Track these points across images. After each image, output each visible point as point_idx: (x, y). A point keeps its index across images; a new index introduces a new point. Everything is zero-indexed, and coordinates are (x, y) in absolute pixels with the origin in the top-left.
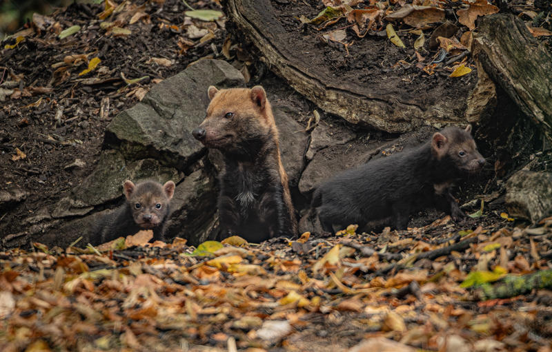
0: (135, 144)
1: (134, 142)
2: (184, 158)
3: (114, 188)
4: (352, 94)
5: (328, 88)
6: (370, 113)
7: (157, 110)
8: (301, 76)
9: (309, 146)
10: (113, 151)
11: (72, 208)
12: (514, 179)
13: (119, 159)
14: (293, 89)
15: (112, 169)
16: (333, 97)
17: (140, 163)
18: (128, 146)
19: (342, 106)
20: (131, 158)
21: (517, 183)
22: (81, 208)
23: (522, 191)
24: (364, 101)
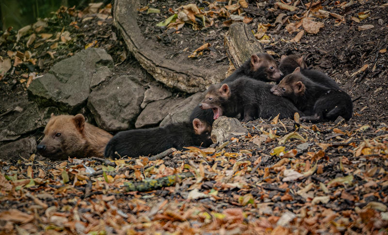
0: (42, 98)
1: (42, 96)
2: (71, 107)
3: (32, 124)
4: (170, 69)
5: (157, 66)
6: (178, 81)
7: (57, 77)
8: (144, 58)
9: (143, 100)
10: (32, 102)
11: (8, 136)
13: (35, 107)
14: (141, 66)
15: (32, 112)
16: (159, 71)
17: (47, 109)
18: (39, 99)
19: (164, 77)
20: (42, 106)
22: (13, 136)
24: (175, 74)
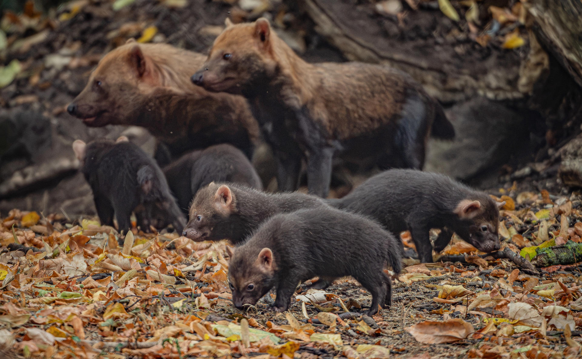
5: (382, 58)
8: (355, 45)
12: (569, 147)
21: (572, 151)
23: (577, 159)
24: (417, 71)
